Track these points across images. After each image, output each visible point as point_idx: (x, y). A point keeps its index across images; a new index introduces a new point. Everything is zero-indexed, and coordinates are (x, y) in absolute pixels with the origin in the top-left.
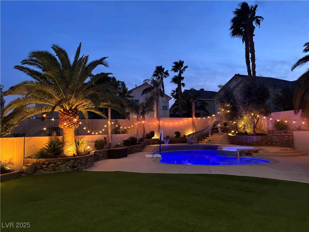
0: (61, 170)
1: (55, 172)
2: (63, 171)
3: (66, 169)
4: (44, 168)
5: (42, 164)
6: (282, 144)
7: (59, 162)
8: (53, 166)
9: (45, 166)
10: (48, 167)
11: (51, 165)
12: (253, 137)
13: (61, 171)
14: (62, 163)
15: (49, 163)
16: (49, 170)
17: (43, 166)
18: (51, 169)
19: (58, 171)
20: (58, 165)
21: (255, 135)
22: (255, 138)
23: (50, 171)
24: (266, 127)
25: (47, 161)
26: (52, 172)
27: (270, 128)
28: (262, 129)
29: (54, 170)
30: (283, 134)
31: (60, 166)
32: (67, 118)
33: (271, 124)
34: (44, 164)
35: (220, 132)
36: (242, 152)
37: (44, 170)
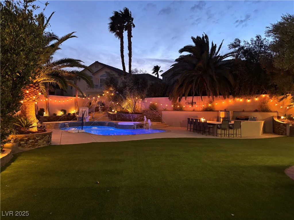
0: (40, 145)
1: (34, 148)
2: (42, 146)
3: (43, 144)
4: (22, 145)
5: (20, 141)
7: (37, 138)
8: (32, 142)
9: (23, 143)
10: (27, 144)
11: (31, 141)
13: (39, 147)
14: (40, 138)
15: (29, 139)
16: (28, 146)
17: (21, 143)
18: (30, 145)
19: (37, 147)
20: (37, 140)
21: (135, 114)
23: (30, 147)
24: (140, 108)
25: (26, 137)
26: (32, 148)
27: (143, 109)
29: (33, 146)
30: (155, 113)
31: (40, 141)
33: (144, 106)
34: (22, 140)
35: (100, 111)
37: (23, 147)
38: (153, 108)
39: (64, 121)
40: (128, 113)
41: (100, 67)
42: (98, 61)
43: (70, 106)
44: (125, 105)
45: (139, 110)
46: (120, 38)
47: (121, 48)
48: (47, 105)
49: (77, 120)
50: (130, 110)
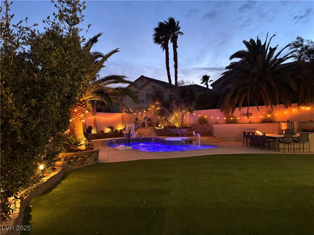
0: (88, 163)
1: (83, 166)
2: (90, 164)
3: (91, 162)
4: (71, 163)
5: (69, 159)
6: (205, 134)
7: (86, 155)
8: (81, 160)
9: (73, 161)
10: (76, 162)
11: (79, 159)
12: (183, 129)
13: (87, 165)
14: (88, 156)
15: (78, 157)
16: (77, 164)
17: (71, 161)
18: (79, 163)
19: (85, 165)
20: (85, 158)
21: (183, 128)
22: (184, 131)
23: (79, 165)
24: (188, 122)
25: (75, 155)
26: (81, 166)
27: (191, 122)
28: (185, 123)
29: (82, 164)
30: (205, 126)
31: (88, 159)
32: (81, 109)
33: (192, 119)
34: (71, 158)
35: (147, 126)
36: (186, 141)
37: (72, 165)
38: (203, 121)
39: (112, 138)
40: (175, 127)
41: (146, 81)
42: (143, 76)
43: (116, 122)
44: (172, 119)
45: (187, 124)
46: (165, 50)
47: (166, 60)
48: (95, 122)
49: (124, 137)
50: (177, 125)
